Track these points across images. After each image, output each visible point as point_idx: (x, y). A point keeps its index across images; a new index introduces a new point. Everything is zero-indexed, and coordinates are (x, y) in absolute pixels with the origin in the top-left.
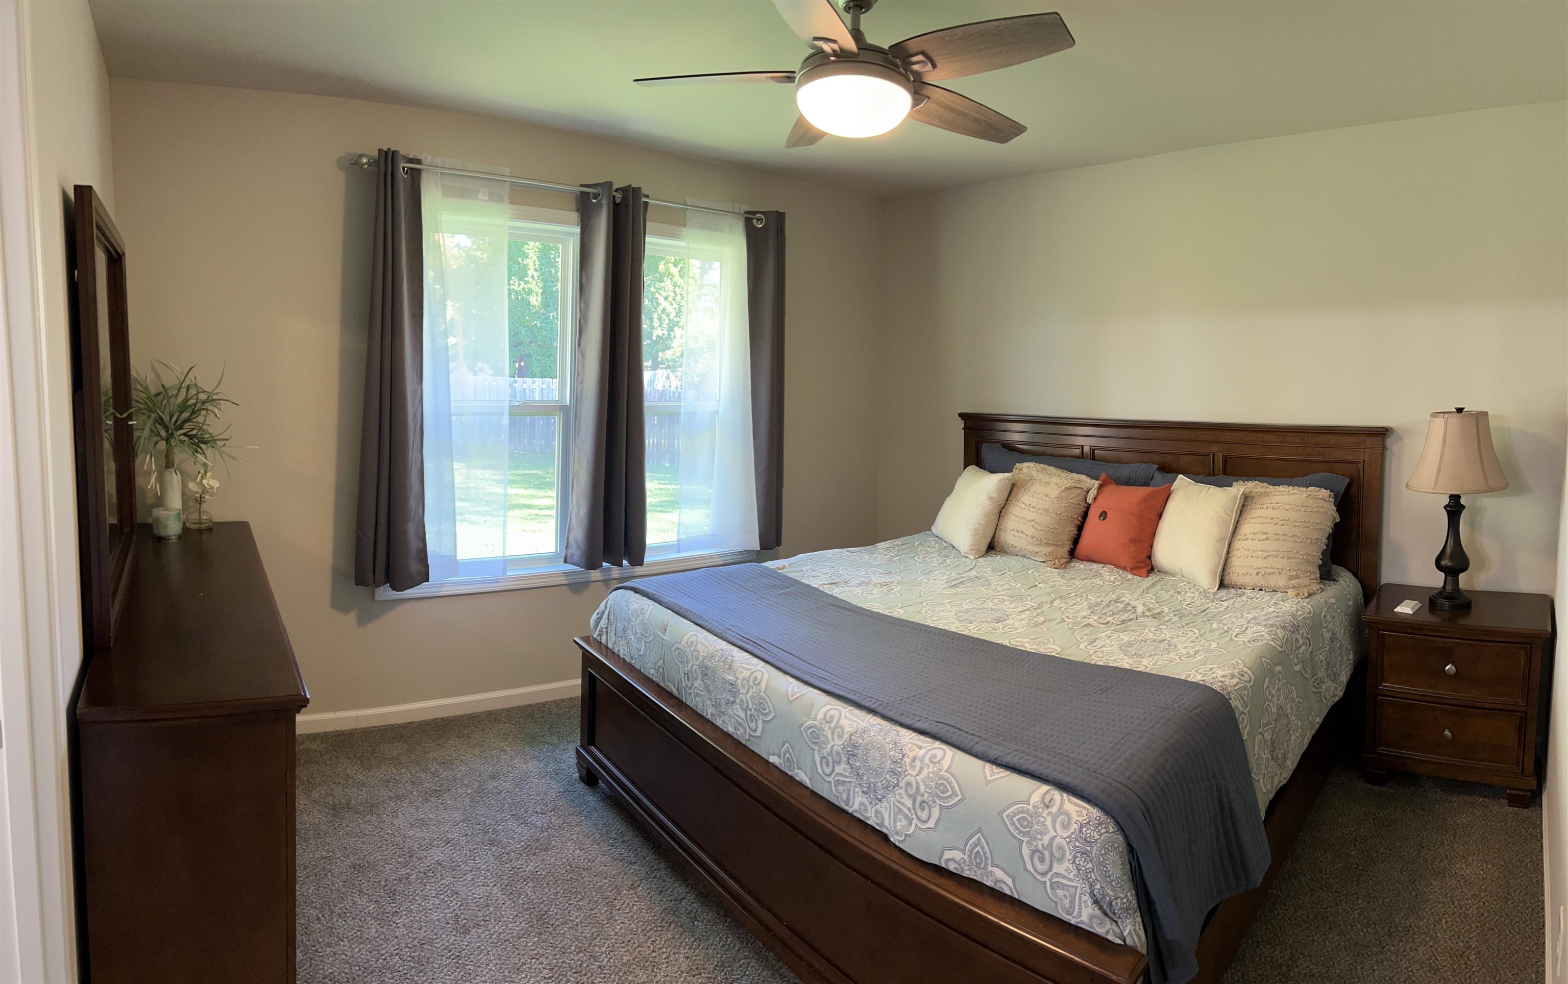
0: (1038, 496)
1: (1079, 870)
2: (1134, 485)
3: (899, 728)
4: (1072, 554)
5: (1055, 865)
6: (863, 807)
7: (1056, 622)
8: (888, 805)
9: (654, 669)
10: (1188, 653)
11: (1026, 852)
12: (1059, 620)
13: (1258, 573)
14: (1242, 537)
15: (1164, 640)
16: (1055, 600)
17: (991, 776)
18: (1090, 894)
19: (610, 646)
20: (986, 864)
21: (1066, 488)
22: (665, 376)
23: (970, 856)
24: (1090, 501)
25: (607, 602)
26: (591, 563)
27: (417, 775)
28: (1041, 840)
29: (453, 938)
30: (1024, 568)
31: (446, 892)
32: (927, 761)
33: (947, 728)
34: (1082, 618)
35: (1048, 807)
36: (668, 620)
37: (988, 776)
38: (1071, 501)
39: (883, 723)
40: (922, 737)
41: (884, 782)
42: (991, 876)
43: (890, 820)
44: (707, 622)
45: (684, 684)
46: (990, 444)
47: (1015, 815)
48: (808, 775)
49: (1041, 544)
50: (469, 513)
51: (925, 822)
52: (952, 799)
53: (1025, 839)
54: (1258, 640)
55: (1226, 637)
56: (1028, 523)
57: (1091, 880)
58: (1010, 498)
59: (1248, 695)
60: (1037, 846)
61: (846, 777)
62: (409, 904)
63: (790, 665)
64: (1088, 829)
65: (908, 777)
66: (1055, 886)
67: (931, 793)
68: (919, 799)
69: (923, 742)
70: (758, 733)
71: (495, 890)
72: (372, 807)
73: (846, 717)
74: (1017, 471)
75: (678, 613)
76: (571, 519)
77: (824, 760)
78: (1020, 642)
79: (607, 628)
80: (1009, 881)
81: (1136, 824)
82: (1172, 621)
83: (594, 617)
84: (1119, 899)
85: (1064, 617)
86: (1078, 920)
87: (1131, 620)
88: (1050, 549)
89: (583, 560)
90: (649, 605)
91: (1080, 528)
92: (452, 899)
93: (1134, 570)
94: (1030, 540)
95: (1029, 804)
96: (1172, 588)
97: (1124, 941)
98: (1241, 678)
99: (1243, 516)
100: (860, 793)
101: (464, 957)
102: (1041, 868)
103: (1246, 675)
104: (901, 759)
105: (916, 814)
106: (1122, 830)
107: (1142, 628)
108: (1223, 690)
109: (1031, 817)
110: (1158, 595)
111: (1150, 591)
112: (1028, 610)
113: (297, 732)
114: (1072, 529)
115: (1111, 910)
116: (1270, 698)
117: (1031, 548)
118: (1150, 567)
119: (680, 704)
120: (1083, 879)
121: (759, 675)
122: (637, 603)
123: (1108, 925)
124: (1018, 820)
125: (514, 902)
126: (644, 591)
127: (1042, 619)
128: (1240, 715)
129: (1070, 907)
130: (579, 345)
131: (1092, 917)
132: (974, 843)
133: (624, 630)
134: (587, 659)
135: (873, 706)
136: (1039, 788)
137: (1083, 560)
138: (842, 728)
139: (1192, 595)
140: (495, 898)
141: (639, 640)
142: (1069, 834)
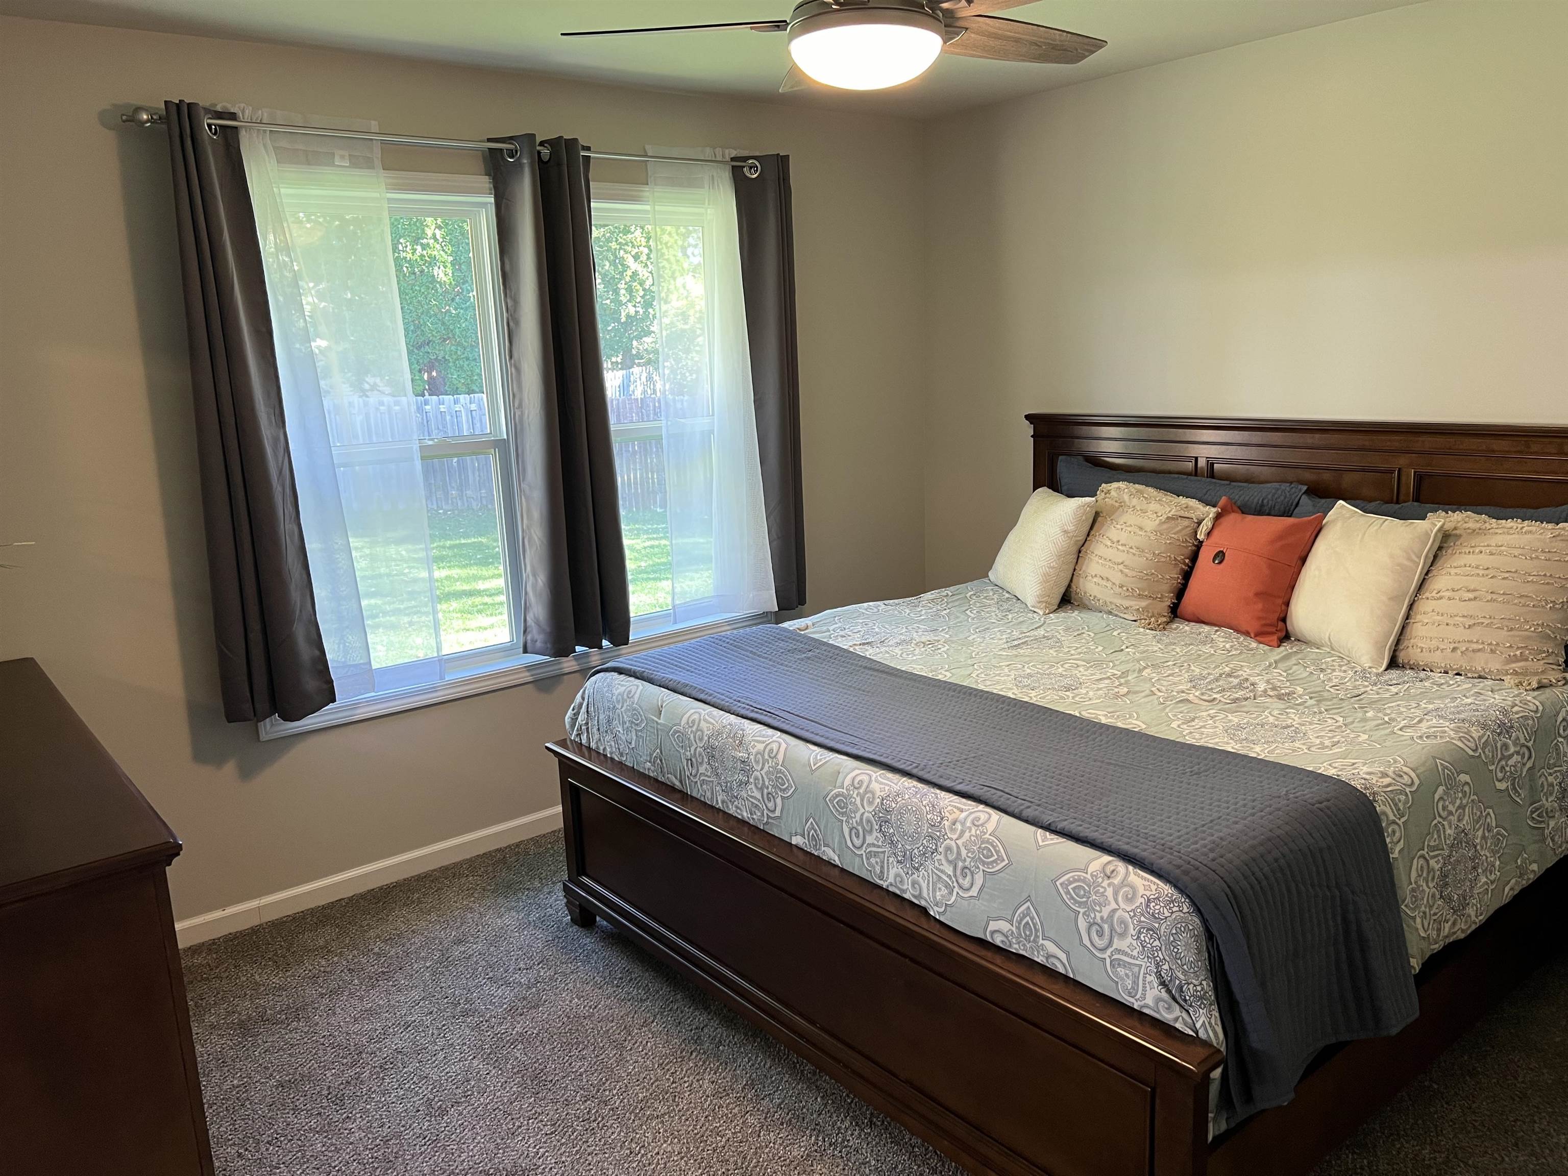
0: (1129, 529)
1: (1143, 947)
2: (1269, 514)
3: (938, 791)
4: (1175, 612)
5: (1115, 940)
6: (898, 879)
7: (1143, 694)
8: (926, 874)
9: (650, 762)
10: (1321, 743)
11: (1082, 924)
12: (1147, 692)
13: (1454, 649)
14: (1434, 594)
15: (1289, 727)
16: (1145, 668)
17: (1043, 841)
18: (1156, 974)
19: (593, 745)
20: (1037, 936)
21: (1168, 518)
22: (644, 375)
23: (1018, 928)
24: (1201, 536)
25: (585, 690)
26: (561, 649)
27: (356, 960)
28: (1100, 912)
29: (427, 1124)
30: (1108, 628)
31: (412, 1079)
32: (968, 824)
33: (993, 791)
34: (1178, 692)
35: (1109, 877)
36: (662, 699)
37: (1040, 841)
38: (1176, 537)
39: (920, 785)
40: (964, 800)
41: (921, 848)
42: (1042, 950)
43: (928, 890)
44: (711, 695)
45: (687, 773)
46: (1069, 458)
47: (1071, 883)
48: (837, 852)
49: (1133, 596)
50: (385, 613)
51: (968, 890)
52: (997, 864)
53: (1082, 911)
54: (1436, 737)
55: (1387, 728)
56: (1116, 567)
57: (1158, 959)
58: (1092, 533)
59: (1406, 802)
60: (1095, 918)
61: (879, 847)
62: (364, 1105)
63: (813, 732)
64: (1156, 904)
65: (948, 841)
66: (1115, 963)
67: (973, 858)
68: (960, 864)
69: (965, 804)
70: (778, 813)
71: (475, 1062)
72: (297, 1012)
73: (877, 781)
74: (1103, 494)
75: (675, 691)
76: (526, 593)
77: (854, 831)
78: (1094, 714)
79: (587, 724)
80: (1063, 957)
81: (1217, 908)
82: (1306, 705)
83: (570, 713)
84: (1192, 985)
85: (1153, 689)
86: (1142, 1003)
87: (1246, 699)
88: (1144, 603)
89: (549, 645)
90: (638, 686)
91: (1187, 575)
92: (420, 1085)
93: (1260, 635)
94: (1118, 590)
95: (1087, 873)
96: (1313, 664)
97: (1197, 1033)
98: (1398, 779)
99: (1439, 563)
100: (895, 863)
101: (444, 1139)
102: (1100, 943)
103: (1405, 777)
104: (940, 823)
105: (957, 881)
106: (1199, 911)
107: (1261, 710)
108: (1366, 788)
109: (1089, 886)
110: (1290, 672)
111: (1279, 665)
112: (1109, 678)
113: (180, 947)
114: (1174, 576)
115: (1181, 996)
116: (1444, 814)
117: (1118, 601)
118: (1284, 634)
119: (684, 797)
120: (1148, 957)
121: (775, 746)
122: (622, 686)
123: (1177, 1011)
124: (1074, 889)
125: (500, 1069)
126: (630, 670)
127: (1126, 690)
128: (1389, 825)
129: (1133, 988)
130: (511, 357)
131: (1158, 1000)
132: (1023, 912)
133: (609, 722)
134: (567, 767)
135: (908, 768)
136: (1100, 857)
137: (1189, 621)
138: (873, 794)
139: (1342, 674)
140: (476, 1070)
141: (628, 730)
142: (1133, 907)
